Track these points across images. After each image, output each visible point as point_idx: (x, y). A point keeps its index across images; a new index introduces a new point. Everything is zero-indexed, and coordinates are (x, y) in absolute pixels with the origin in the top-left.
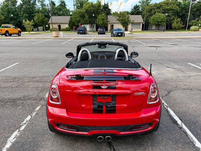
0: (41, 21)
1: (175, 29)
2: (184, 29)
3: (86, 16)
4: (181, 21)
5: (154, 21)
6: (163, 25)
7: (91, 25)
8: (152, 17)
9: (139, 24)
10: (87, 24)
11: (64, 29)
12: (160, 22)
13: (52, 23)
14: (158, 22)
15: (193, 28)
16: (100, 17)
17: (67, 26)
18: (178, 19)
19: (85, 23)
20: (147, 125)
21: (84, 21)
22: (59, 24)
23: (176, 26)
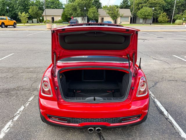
0: (35, 13)
1: (161, 23)
2: (169, 22)
3: (78, 9)
4: (167, 15)
5: (141, 15)
6: (150, 19)
7: (82, 17)
8: (139, 11)
9: (127, 17)
10: (79, 17)
11: (57, 21)
12: (147, 16)
13: (46, 16)
14: (145, 16)
15: (177, 21)
16: (91, 10)
17: (60, 18)
18: (164, 13)
19: (77, 16)
20: (136, 117)
21: (76, 14)
22: (52, 17)
23: (162, 19)
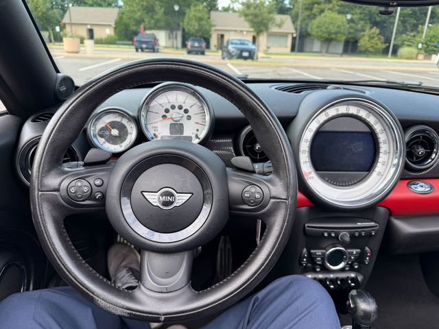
0: (42, 15)
1: (365, 53)
2: (385, 52)
3: (157, 8)
4: (380, 34)
5: (321, 31)
6: (339, 41)
7: (168, 32)
8: (316, 22)
9: (285, 35)
10: (159, 28)
11: (102, 40)
12: (333, 33)
13: (72, 24)
14: (330, 33)
15: (404, 51)
16: (192, 12)
17: (109, 32)
18: (373, 30)
19: (155, 25)
21: (153, 21)
22: (89, 27)
23: (369, 45)
